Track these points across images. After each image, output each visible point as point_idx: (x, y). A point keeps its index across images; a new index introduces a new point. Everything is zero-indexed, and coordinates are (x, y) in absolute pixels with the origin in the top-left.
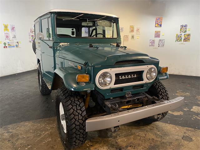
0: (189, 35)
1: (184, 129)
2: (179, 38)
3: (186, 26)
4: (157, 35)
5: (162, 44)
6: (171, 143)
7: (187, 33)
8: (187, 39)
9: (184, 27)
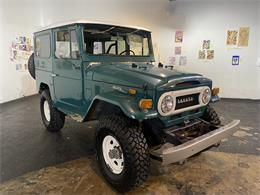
0: (212, 52)
1: (236, 156)
2: (202, 55)
3: (208, 41)
4: (178, 51)
5: (183, 61)
6: (230, 172)
7: (211, 49)
8: (211, 56)
9: (206, 43)
